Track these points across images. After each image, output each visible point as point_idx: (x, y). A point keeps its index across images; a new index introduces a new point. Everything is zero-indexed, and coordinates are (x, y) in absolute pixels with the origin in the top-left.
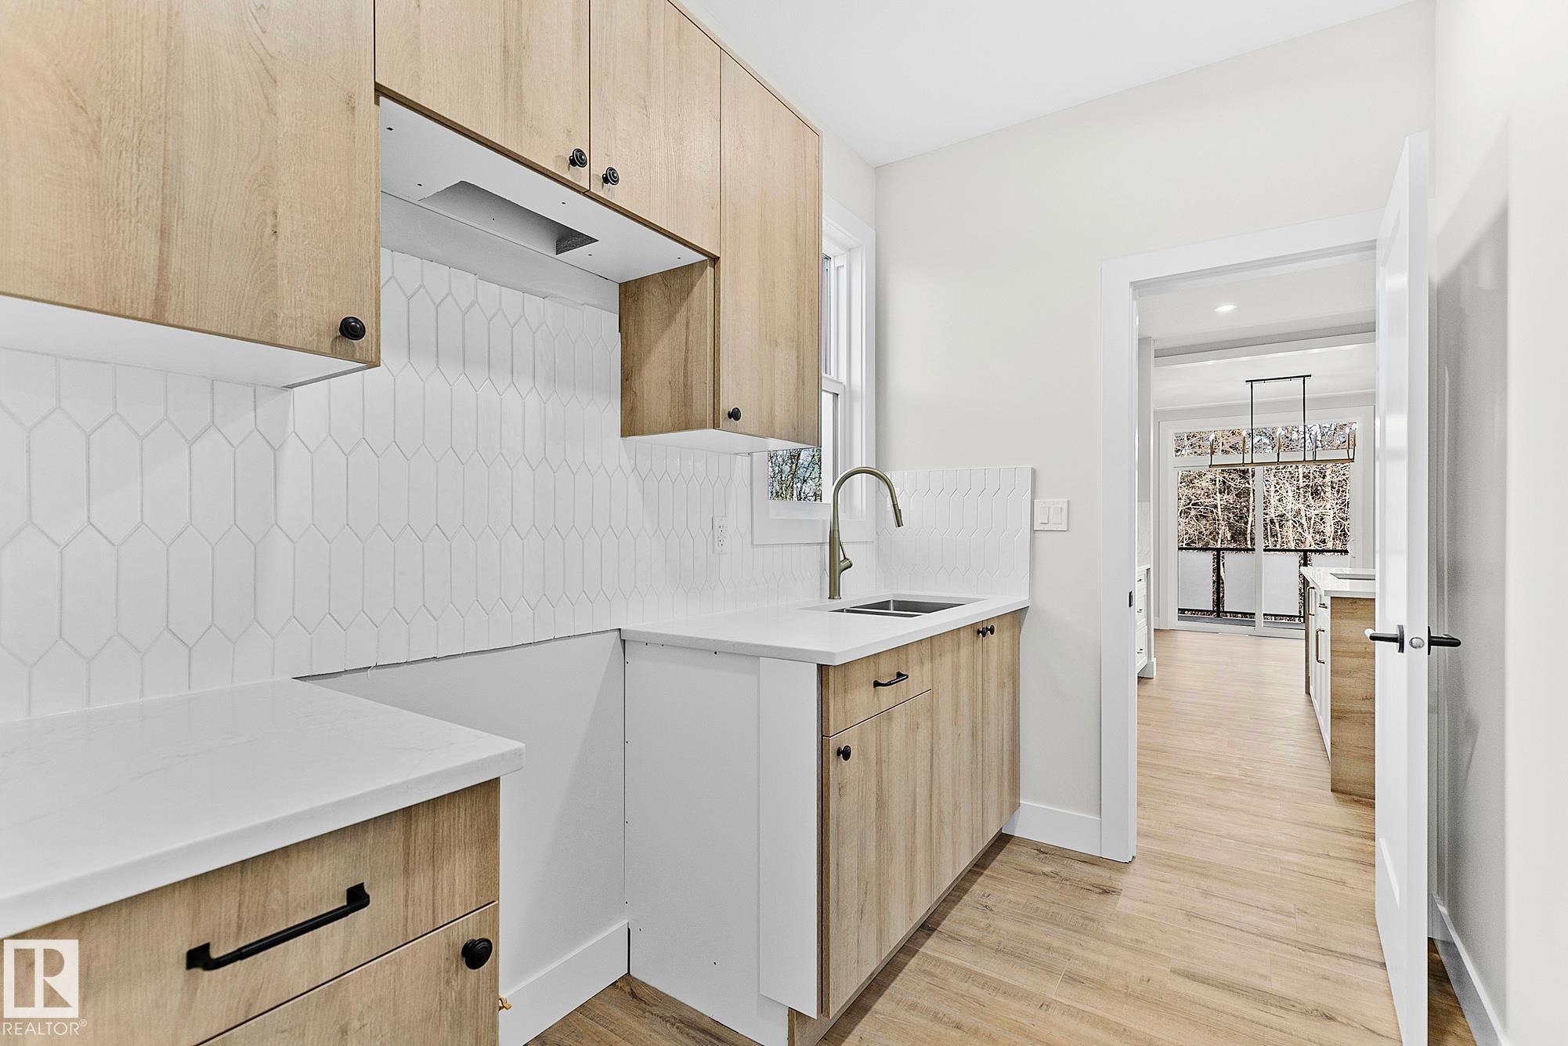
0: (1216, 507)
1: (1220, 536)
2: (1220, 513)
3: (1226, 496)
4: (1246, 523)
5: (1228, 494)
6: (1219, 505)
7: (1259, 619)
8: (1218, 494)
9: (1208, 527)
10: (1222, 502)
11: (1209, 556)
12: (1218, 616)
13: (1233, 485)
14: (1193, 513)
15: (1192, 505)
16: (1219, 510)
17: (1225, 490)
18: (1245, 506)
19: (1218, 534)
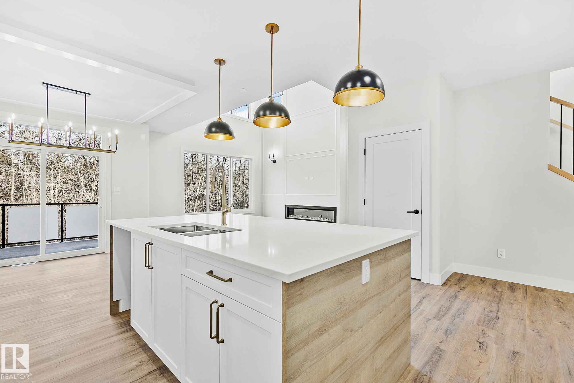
7: (43, 244)
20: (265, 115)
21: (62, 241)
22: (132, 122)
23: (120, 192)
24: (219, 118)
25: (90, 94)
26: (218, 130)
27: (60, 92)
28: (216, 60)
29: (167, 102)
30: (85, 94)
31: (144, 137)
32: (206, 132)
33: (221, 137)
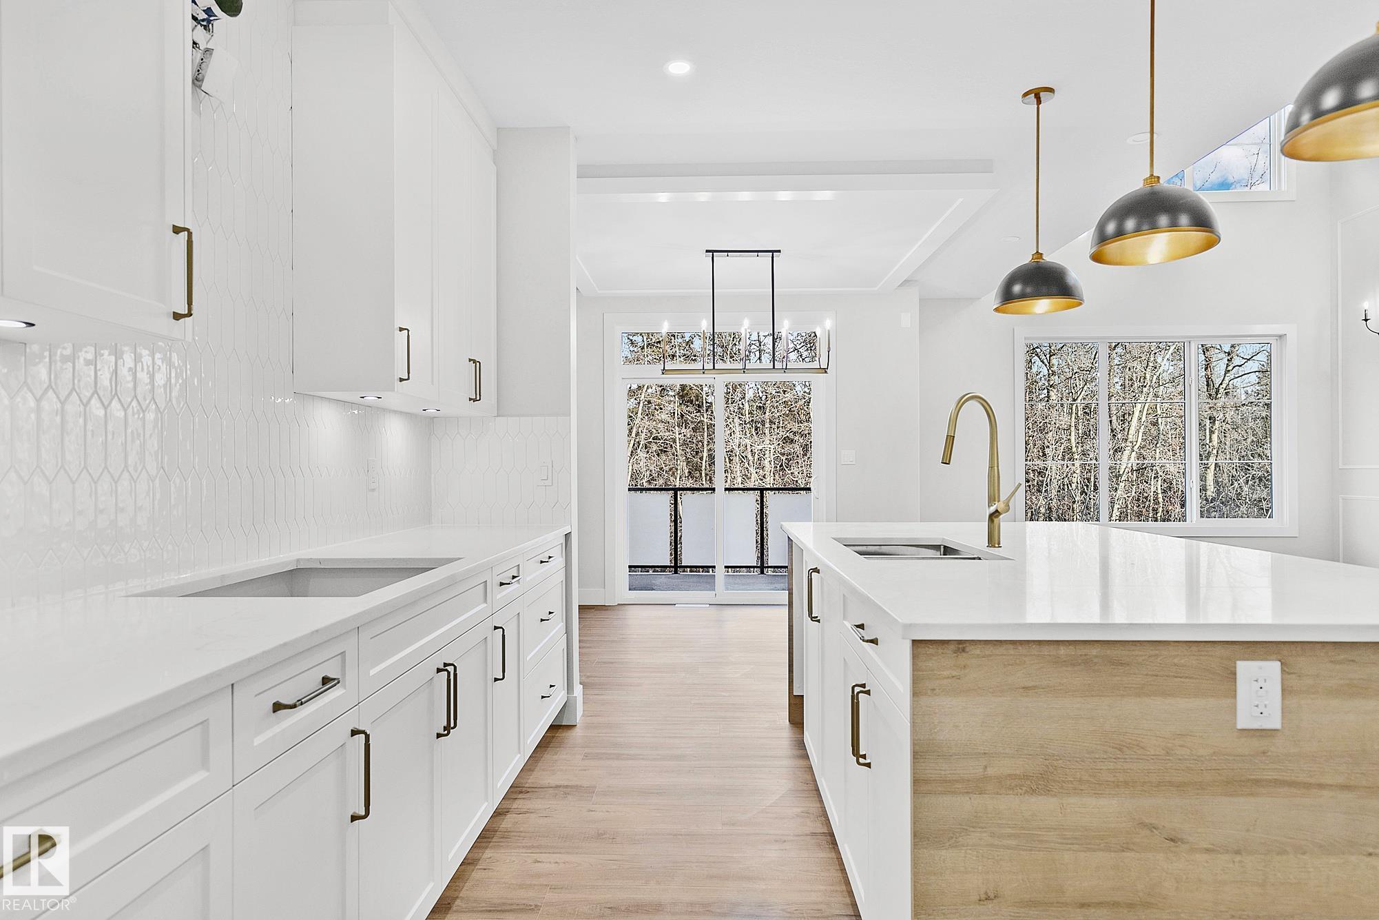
0: (675, 441)
1: (679, 472)
2: (678, 447)
3: (683, 430)
4: (701, 459)
5: (686, 428)
6: (677, 439)
7: (720, 572)
8: (676, 428)
9: (667, 462)
10: (680, 436)
11: (667, 497)
12: (676, 572)
13: (689, 418)
14: (655, 447)
15: (653, 439)
16: (678, 444)
17: (683, 423)
18: (700, 441)
19: (677, 469)
20: (1120, 233)
21: (762, 572)
22: (876, 289)
23: (854, 463)
24: (1037, 252)
25: (779, 251)
26: (1029, 290)
27: (734, 258)
28: (1026, 95)
29: (933, 229)
30: (771, 254)
31: (908, 319)
32: (998, 301)
33: (1042, 305)
